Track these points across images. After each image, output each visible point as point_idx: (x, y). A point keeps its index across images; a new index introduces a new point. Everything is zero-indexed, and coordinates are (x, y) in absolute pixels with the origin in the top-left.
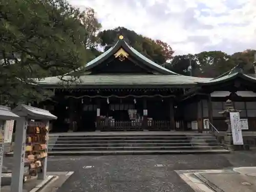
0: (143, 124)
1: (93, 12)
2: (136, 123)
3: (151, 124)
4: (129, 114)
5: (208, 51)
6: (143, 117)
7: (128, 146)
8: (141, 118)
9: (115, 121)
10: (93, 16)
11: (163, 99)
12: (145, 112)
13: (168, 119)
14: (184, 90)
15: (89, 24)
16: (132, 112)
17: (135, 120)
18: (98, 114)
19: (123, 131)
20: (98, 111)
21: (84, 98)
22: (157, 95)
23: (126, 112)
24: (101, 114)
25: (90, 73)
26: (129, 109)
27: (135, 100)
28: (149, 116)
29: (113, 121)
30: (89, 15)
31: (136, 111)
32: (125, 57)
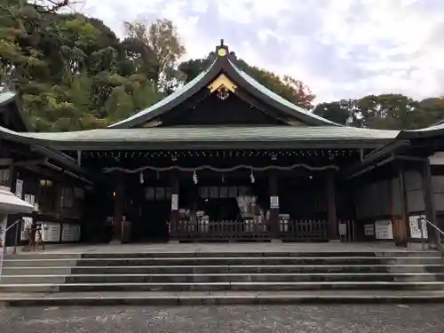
0: (269, 228)
1: (170, 27)
2: (255, 225)
3: (286, 227)
4: (240, 205)
5: (377, 95)
6: (268, 213)
7: (242, 279)
8: (265, 214)
9: (210, 220)
10: (169, 32)
11: (313, 173)
12: (275, 202)
13: (324, 216)
14: (362, 154)
15: (163, 48)
16: (244, 202)
17: (252, 218)
18: (174, 207)
19: (227, 241)
20: (175, 199)
21: (144, 172)
22: (298, 165)
23: (233, 203)
24: (181, 205)
25: (160, 123)
26: (238, 195)
27: (252, 176)
28: (282, 209)
29: (205, 220)
30: (163, 33)
31: (254, 199)
32: (229, 92)
